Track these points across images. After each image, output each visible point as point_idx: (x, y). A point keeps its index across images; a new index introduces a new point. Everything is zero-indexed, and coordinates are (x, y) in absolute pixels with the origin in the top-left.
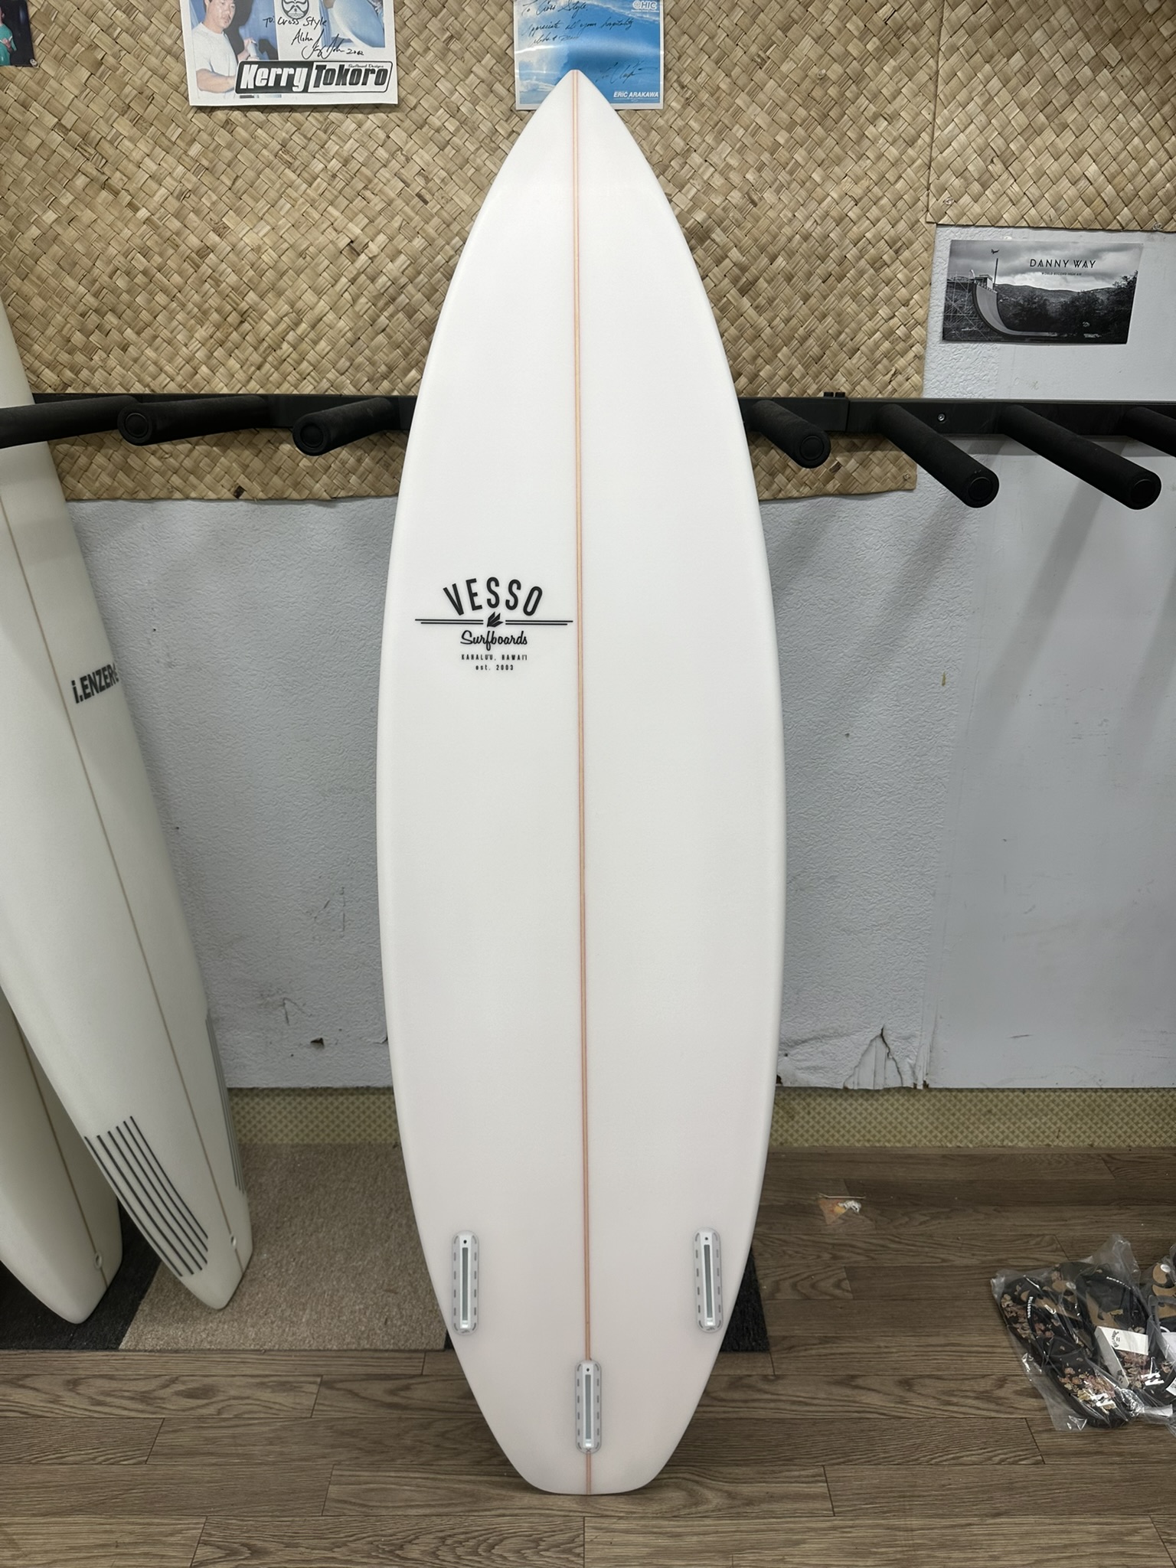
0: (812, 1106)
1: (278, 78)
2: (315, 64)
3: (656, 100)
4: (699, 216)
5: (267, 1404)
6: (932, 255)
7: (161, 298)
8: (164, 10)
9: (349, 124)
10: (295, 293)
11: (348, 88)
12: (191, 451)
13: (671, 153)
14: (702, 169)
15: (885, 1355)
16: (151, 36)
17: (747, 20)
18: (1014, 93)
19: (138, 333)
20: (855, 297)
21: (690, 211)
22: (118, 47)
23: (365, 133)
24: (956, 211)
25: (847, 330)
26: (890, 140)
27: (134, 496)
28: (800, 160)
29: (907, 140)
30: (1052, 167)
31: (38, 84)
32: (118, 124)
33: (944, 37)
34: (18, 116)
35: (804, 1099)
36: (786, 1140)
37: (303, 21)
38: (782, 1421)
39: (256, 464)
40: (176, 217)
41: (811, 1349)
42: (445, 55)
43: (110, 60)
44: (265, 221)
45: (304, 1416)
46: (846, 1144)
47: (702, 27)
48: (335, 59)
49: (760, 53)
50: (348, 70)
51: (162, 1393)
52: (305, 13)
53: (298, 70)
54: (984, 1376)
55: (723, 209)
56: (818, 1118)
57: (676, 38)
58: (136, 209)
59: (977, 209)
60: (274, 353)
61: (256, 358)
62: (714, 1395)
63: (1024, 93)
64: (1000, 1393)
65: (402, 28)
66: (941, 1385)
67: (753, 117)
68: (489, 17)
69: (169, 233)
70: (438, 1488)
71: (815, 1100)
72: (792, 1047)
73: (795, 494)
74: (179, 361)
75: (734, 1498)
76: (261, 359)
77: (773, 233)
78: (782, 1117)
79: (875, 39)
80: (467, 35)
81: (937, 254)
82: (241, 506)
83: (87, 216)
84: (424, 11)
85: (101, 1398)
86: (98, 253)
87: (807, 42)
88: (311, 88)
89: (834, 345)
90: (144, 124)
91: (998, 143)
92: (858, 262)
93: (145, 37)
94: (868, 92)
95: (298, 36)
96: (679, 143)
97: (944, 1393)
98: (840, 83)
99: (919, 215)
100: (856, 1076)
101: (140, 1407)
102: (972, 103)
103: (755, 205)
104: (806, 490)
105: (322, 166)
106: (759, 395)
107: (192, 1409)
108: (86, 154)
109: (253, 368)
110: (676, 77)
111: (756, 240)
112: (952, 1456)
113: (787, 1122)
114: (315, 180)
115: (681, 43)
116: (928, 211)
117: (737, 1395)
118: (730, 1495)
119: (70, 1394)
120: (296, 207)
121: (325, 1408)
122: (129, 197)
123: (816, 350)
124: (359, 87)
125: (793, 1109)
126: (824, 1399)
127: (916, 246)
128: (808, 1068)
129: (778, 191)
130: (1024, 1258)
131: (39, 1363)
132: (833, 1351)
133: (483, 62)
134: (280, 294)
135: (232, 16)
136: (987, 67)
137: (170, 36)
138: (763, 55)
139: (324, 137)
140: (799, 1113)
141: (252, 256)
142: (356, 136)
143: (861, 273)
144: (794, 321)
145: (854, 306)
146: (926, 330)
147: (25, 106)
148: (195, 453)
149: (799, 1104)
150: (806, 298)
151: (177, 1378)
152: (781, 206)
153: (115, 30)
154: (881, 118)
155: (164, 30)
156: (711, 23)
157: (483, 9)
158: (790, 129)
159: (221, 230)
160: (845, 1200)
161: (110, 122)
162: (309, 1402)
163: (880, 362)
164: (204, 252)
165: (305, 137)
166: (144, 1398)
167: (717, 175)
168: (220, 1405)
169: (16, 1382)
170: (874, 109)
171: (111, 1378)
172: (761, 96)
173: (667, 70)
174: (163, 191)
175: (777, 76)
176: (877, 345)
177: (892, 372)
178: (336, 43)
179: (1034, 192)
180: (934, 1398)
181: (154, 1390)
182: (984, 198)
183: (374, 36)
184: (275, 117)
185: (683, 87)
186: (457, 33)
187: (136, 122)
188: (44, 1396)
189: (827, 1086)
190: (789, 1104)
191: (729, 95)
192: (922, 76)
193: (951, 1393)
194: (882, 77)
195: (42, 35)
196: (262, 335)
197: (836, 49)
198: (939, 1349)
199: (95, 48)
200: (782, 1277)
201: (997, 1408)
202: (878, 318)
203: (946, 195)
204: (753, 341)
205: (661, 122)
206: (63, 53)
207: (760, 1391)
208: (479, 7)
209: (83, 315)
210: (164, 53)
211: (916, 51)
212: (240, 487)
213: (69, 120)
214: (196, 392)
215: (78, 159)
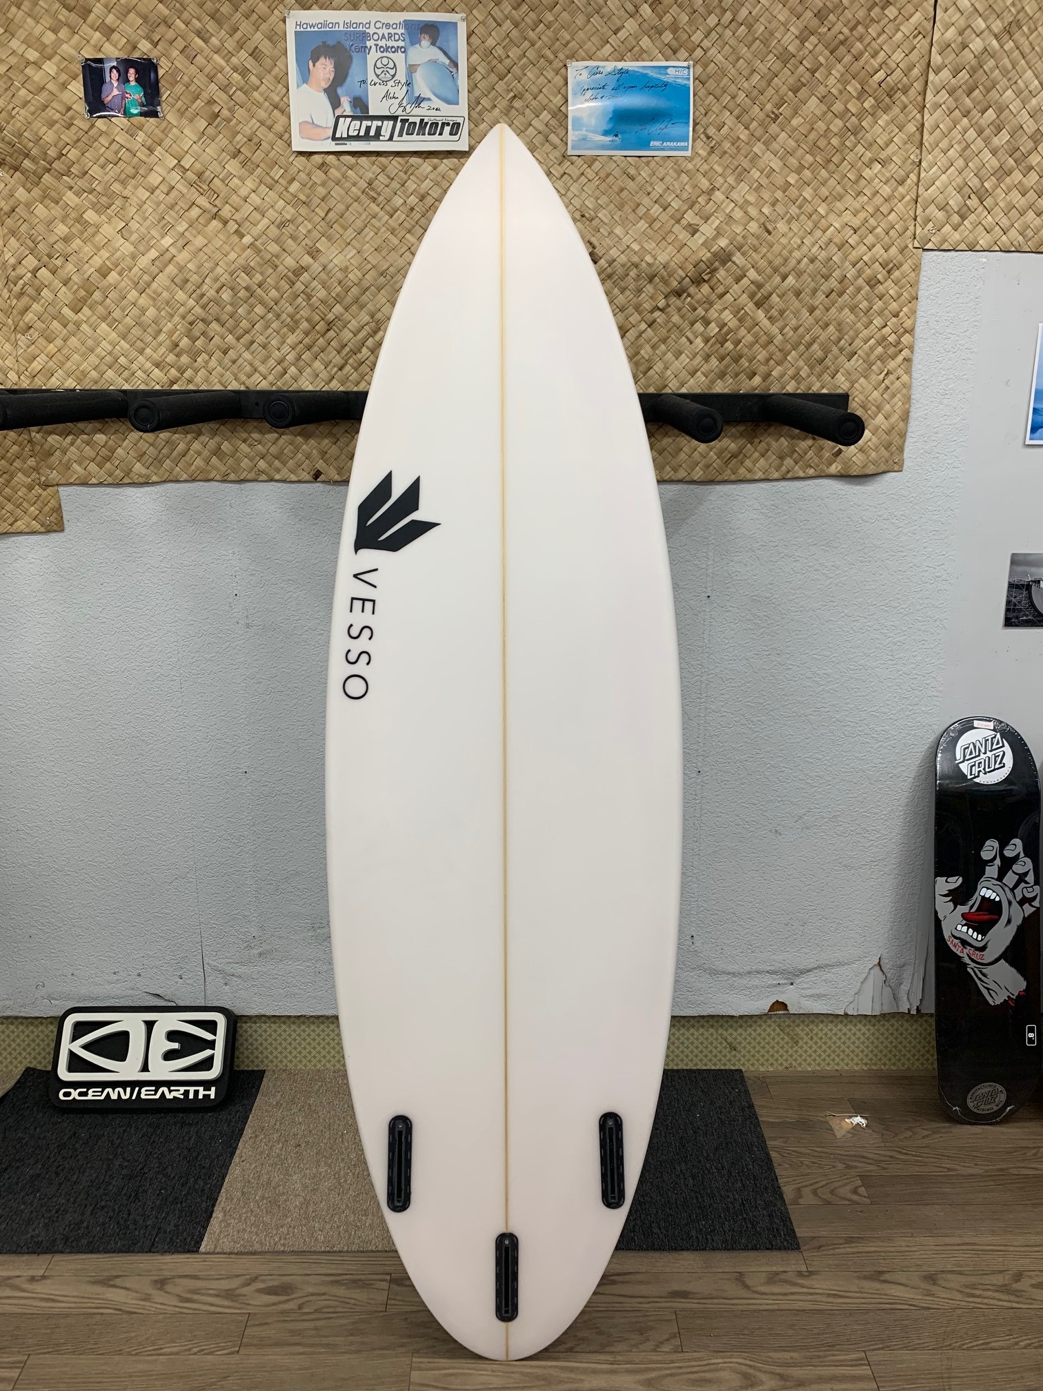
0: (814, 1032)
1: (368, 129)
2: (400, 118)
3: (686, 149)
4: (723, 242)
5: (343, 1299)
6: (918, 275)
7: (259, 310)
8: (273, 73)
9: (426, 166)
10: (375, 306)
11: (427, 137)
12: (277, 439)
13: (698, 192)
14: (724, 205)
15: (907, 1253)
16: (261, 94)
17: (764, 84)
18: (987, 142)
19: (238, 339)
20: (853, 309)
21: (715, 238)
22: (233, 103)
23: (439, 174)
24: (939, 239)
25: (846, 337)
26: (884, 180)
27: (225, 478)
28: (807, 197)
29: (898, 179)
30: (1021, 202)
31: (163, 132)
32: (230, 165)
33: (929, 95)
34: (144, 158)
35: (808, 1026)
36: (791, 1064)
37: (391, 83)
38: (820, 1311)
39: (334, 450)
40: (276, 242)
41: (838, 1248)
42: (509, 111)
43: (225, 113)
44: (352, 246)
45: (379, 1309)
46: (846, 1068)
47: (725, 88)
48: (416, 114)
49: (775, 110)
50: (427, 123)
51: (245, 1290)
52: (393, 76)
53: (385, 122)
54: (1001, 1272)
55: (743, 237)
56: (820, 1043)
57: (704, 98)
58: (242, 236)
59: (957, 236)
60: (354, 356)
61: (338, 360)
62: (755, 1289)
63: (996, 141)
64: (1016, 1286)
65: (474, 89)
66: (963, 1279)
67: (767, 162)
68: (546, 81)
69: (270, 256)
70: (512, 1373)
71: (817, 1026)
72: (798, 976)
73: (801, 474)
74: (272, 362)
75: (785, 1380)
76: (343, 362)
77: (785, 256)
78: (787, 1043)
79: (871, 98)
80: (527, 95)
81: (923, 273)
82: (318, 486)
83: (199, 241)
84: (493, 75)
85: (189, 1296)
86: (208, 272)
87: (813, 101)
88: (396, 137)
89: (835, 350)
90: (252, 166)
91: (974, 182)
92: (855, 280)
93: (256, 94)
94: (865, 141)
95: (387, 95)
96: (705, 184)
97: (967, 1287)
98: (841, 135)
99: (908, 242)
100: (856, 1002)
101: (226, 1303)
102: (952, 150)
103: (769, 233)
104: (811, 472)
105: (402, 201)
106: (771, 392)
107: (274, 1304)
108: (201, 190)
109: (336, 369)
110: (702, 130)
111: (770, 262)
112: (982, 1342)
113: (792, 1047)
114: (396, 212)
115: (707, 102)
116: (915, 238)
117: (776, 1289)
118: (782, 1377)
119: (159, 1292)
120: (379, 235)
121: (398, 1303)
122: (237, 226)
123: (820, 354)
124: (436, 137)
125: (797, 1035)
126: (856, 1292)
127: (906, 267)
128: (811, 996)
129: (789, 222)
130: (1024, 1168)
131: (125, 1265)
132: (860, 1250)
133: (540, 117)
134: (362, 307)
135: (331, 79)
136: (965, 120)
137: (278, 94)
138: (776, 112)
139: (405, 177)
140: (802, 1039)
141: (339, 275)
142: (432, 176)
143: (859, 290)
144: (801, 330)
145: (852, 317)
146: (913, 338)
147: (151, 150)
148: (281, 441)
149: (803, 1030)
150: (812, 310)
151: (256, 1278)
152: (792, 234)
153: (231, 88)
154: (876, 163)
155: (273, 88)
156: (732, 85)
157: (542, 74)
158: (799, 170)
159: (314, 253)
160: (850, 1117)
161: (223, 164)
162: (382, 1297)
163: (874, 364)
164: (300, 271)
165: (389, 177)
166: (229, 1295)
167: (737, 209)
168: (300, 1301)
169: (107, 1282)
170: (870, 155)
171: (196, 1277)
172: (775, 146)
173: (695, 124)
174: (265, 222)
175: (788, 129)
176: (872, 349)
177: (885, 372)
178: (419, 101)
179: (1005, 222)
180: (958, 1291)
181: (237, 1288)
182: (962, 227)
183: (450, 96)
184: (363, 160)
185: (708, 138)
186: (520, 93)
187: (244, 164)
188: (135, 1294)
189: (830, 1012)
190: (793, 1030)
191: (747, 144)
192: (911, 128)
193: (973, 1286)
194: (877, 129)
195: (169, 92)
196: (345, 341)
197: (838, 107)
198: (957, 1248)
199: (213, 103)
200: (804, 1184)
201: (1017, 1299)
202: (872, 327)
203: (930, 225)
204: (767, 346)
205: (690, 166)
206: (185, 107)
207: (796, 1284)
208: (538, 72)
209: (191, 324)
210: (272, 107)
211: (905, 107)
212: (318, 471)
213: (187, 162)
214: (285, 389)
215: (193, 194)
